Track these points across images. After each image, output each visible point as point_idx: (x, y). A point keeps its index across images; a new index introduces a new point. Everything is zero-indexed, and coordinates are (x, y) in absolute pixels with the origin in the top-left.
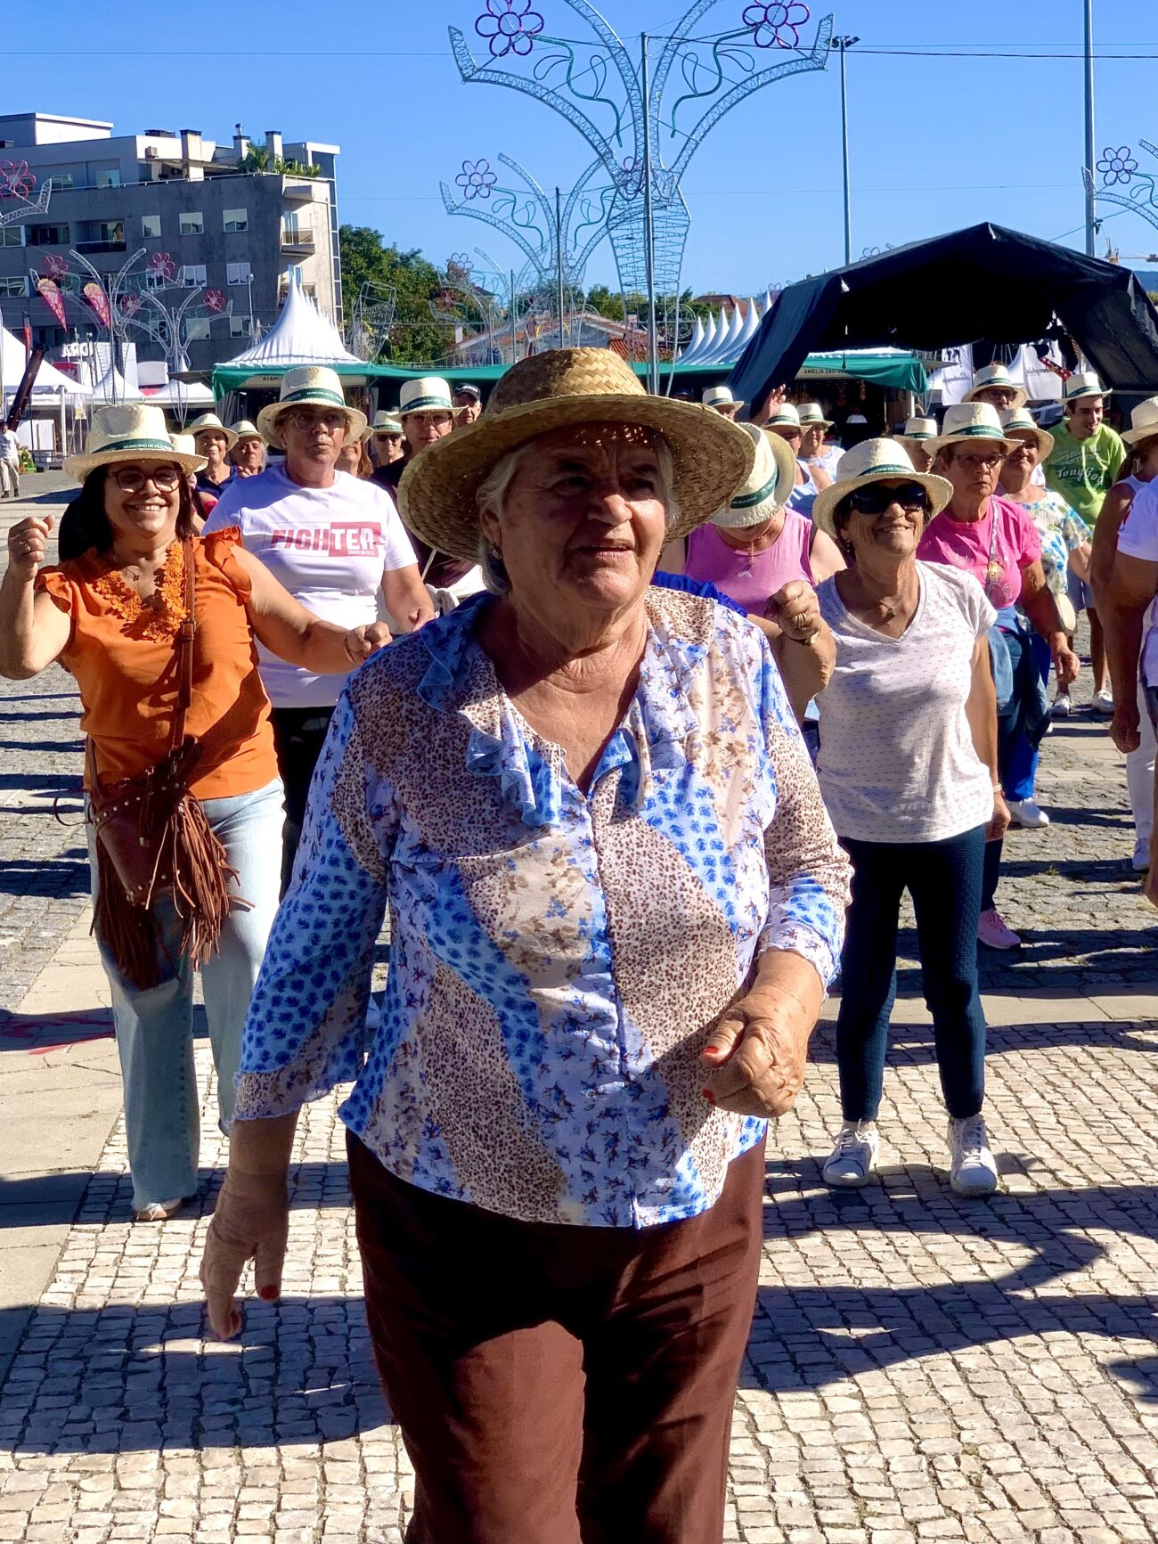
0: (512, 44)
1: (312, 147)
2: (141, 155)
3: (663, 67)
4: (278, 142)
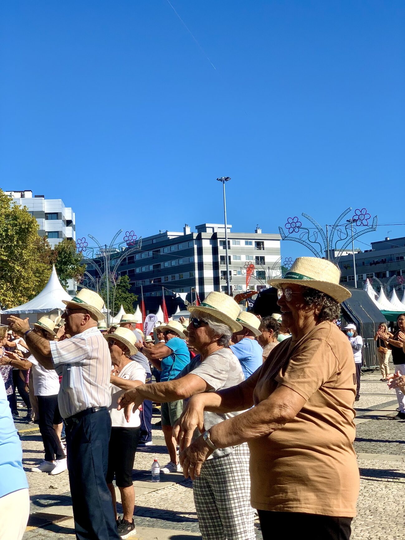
0: (294, 230)
3: (332, 234)
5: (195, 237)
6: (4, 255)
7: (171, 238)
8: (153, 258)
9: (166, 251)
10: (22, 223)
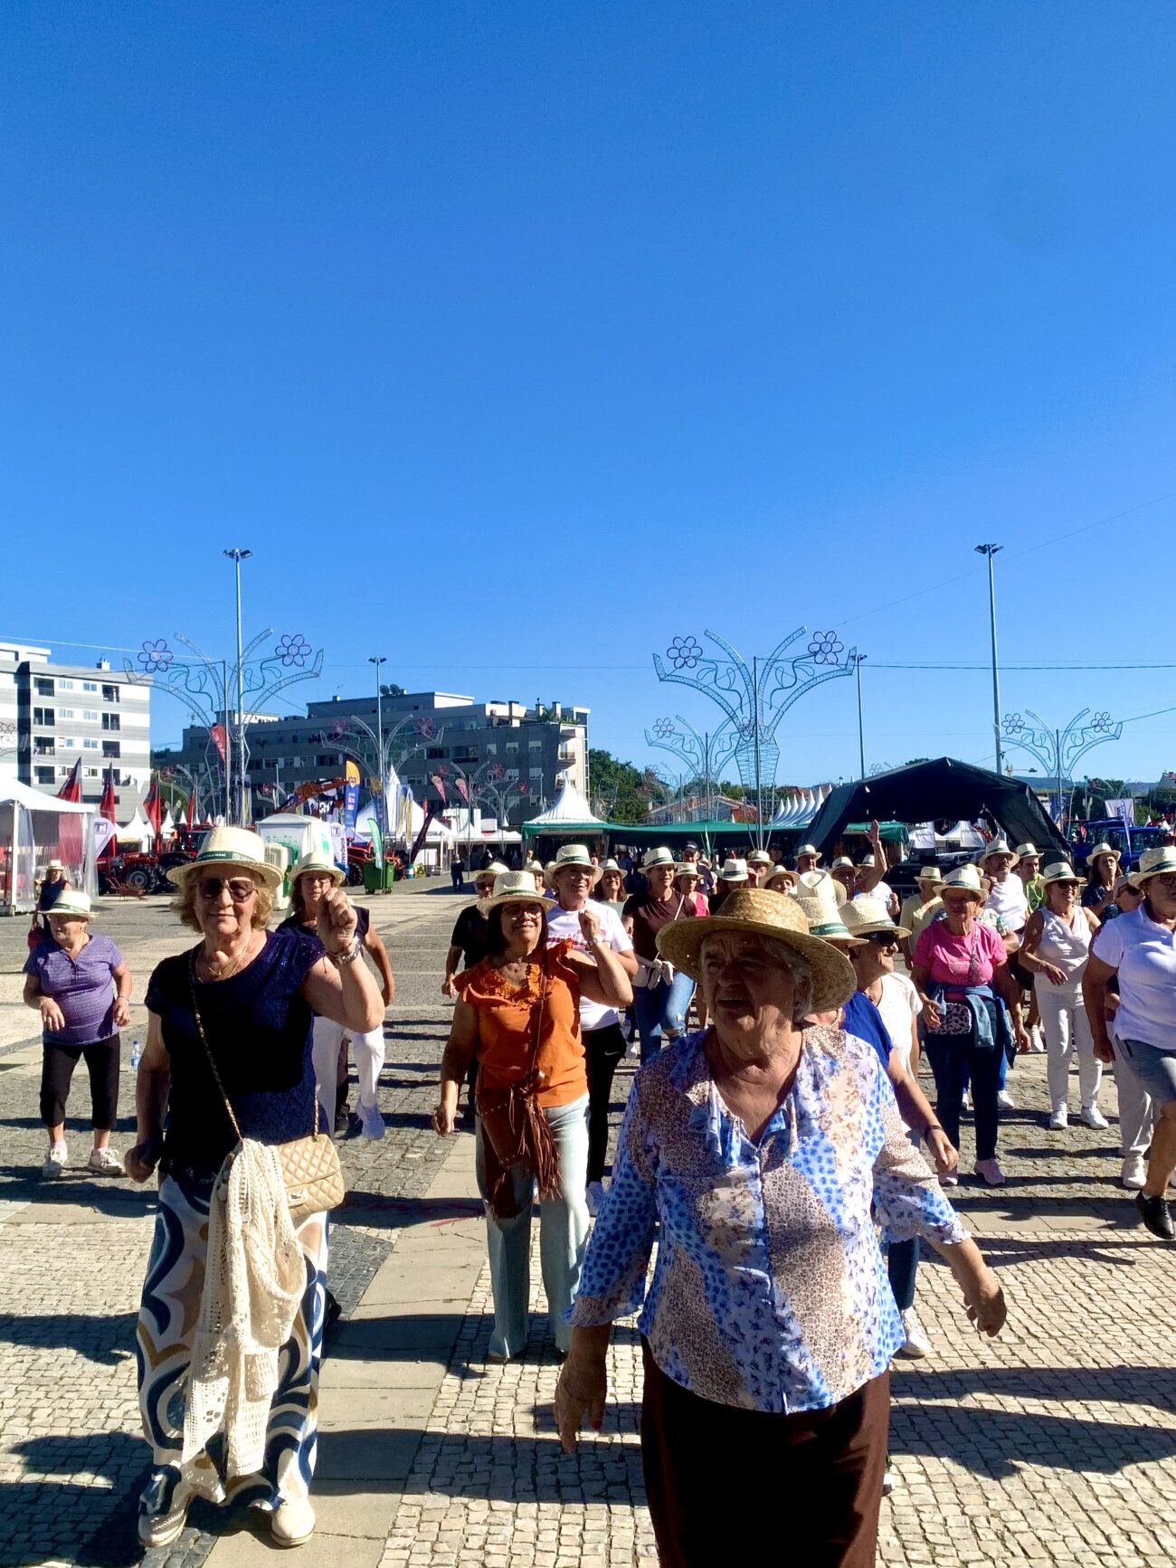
0: (686, 662)
1: (576, 710)
2: (488, 713)
3: (765, 673)
4: (559, 707)
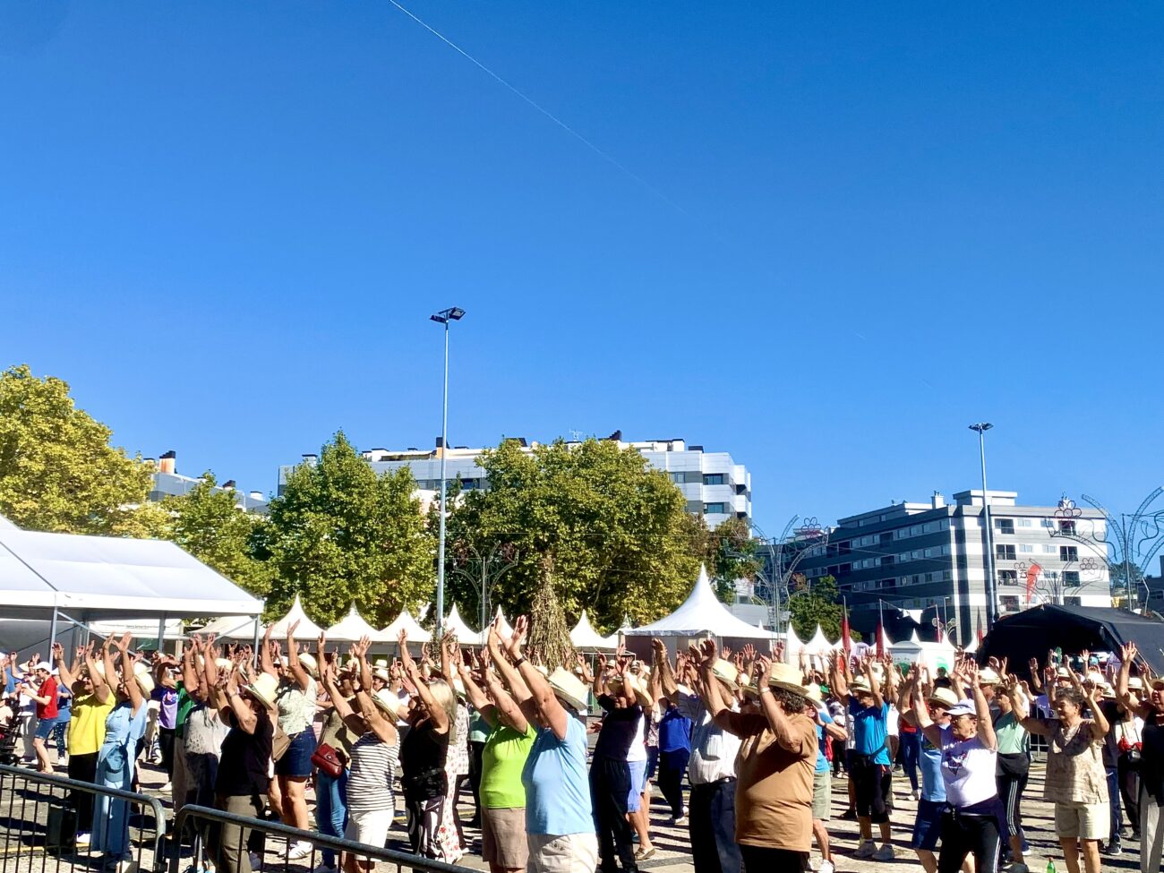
5: (951, 514)
6: (634, 545)
7: (911, 513)
8: (881, 545)
9: (903, 534)
10: (662, 497)
